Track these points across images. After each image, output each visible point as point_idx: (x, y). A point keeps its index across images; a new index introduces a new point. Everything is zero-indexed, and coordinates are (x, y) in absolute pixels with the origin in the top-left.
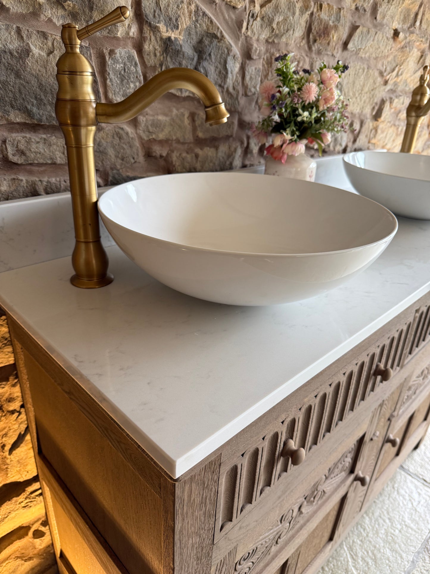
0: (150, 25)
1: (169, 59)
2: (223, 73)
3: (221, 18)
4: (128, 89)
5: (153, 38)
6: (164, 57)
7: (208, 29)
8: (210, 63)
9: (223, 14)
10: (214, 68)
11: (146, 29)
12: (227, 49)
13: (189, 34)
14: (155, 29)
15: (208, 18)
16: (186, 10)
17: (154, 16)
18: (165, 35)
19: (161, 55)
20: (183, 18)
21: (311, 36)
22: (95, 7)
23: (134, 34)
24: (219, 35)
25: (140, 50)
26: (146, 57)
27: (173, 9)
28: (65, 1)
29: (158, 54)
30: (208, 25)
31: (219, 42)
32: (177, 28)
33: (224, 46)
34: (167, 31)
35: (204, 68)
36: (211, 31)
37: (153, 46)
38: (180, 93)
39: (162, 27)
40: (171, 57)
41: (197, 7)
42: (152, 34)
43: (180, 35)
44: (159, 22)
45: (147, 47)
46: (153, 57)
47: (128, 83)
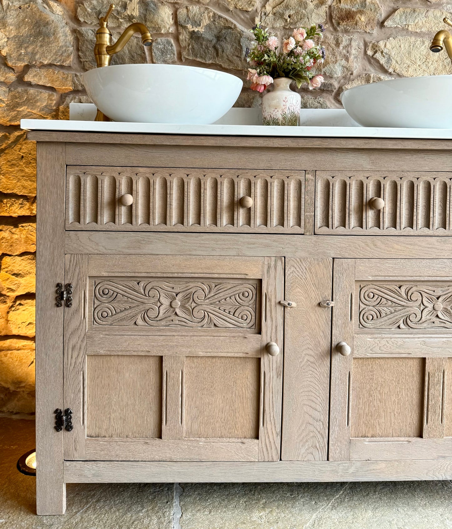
0: (182, 26)
1: (193, 42)
2: (238, 49)
3: (238, 18)
4: (166, 58)
5: (184, 32)
6: (190, 41)
7: (225, 25)
8: (226, 43)
9: (239, 16)
10: (230, 46)
11: (180, 28)
12: (239, 33)
13: (210, 29)
14: (185, 28)
15: (224, 18)
16: (206, 16)
17: (185, 21)
18: (191, 30)
19: (189, 40)
20: (204, 20)
21: (334, 21)
22: (147, 20)
23: (172, 31)
24: (233, 27)
25: (177, 39)
26: (181, 42)
27: (197, 17)
28: (132, 20)
29: (187, 40)
30: (224, 22)
31: (232, 31)
32: (200, 25)
33: (236, 32)
34: (193, 28)
35: (221, 46)
36: (227, 25)
37: (185, 36)
38: (204, 61)
39: (189, 26)
40: (195, 41)
41: (214, 14)
42: (183, 30)
43: (201, 29)
44: (187, 24)
45: (181, 37)
46: (184, 42)
47: (166, 55)
